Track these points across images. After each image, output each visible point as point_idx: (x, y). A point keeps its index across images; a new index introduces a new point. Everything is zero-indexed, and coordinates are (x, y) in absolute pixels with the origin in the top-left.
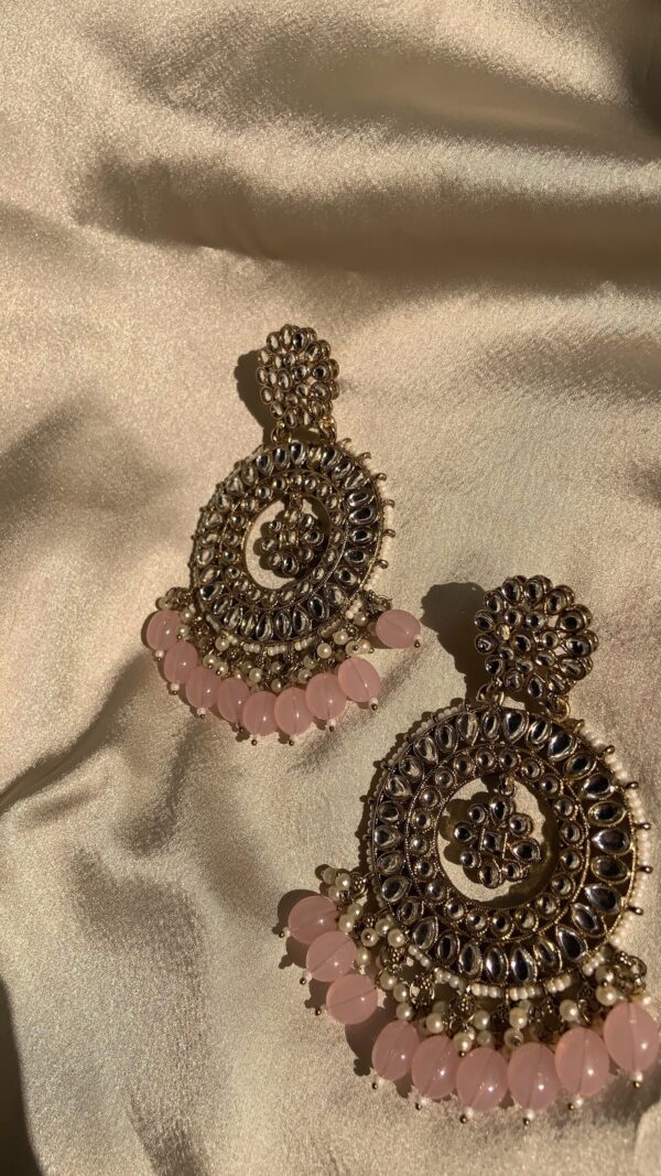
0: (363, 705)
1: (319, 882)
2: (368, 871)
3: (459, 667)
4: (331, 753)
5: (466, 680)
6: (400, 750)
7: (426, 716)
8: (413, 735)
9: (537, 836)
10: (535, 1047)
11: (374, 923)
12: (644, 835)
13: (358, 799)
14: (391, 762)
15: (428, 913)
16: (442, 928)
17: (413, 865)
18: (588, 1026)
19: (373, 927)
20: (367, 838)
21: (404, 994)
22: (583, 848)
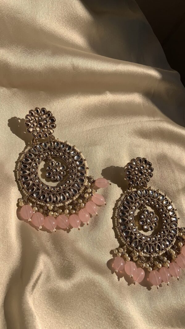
21: (148, 265)
22: (166, 212)
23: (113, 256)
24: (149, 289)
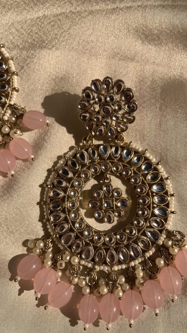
0: (25, 161)
1: (25, 249)
2: (51, 235)
3: (69, 132)
4: (15, 187)
5: (74, 137)
6: (51, 176)
7: (59, 158)
8: (56, 168)
9: (124, 196)
10: (149, 282)
11: (62, 257)
12: (169, 182)
13: (36, 204)
14: (48, 183)
15: (87, 244)
16: (95, 248)
17: (74, 226)
18: (168, 265)
19: (62, 259)
20: (46, 221)
21: (84, 283)
22: (148, 194)
23: (27, 250)
24: (73, 322)
